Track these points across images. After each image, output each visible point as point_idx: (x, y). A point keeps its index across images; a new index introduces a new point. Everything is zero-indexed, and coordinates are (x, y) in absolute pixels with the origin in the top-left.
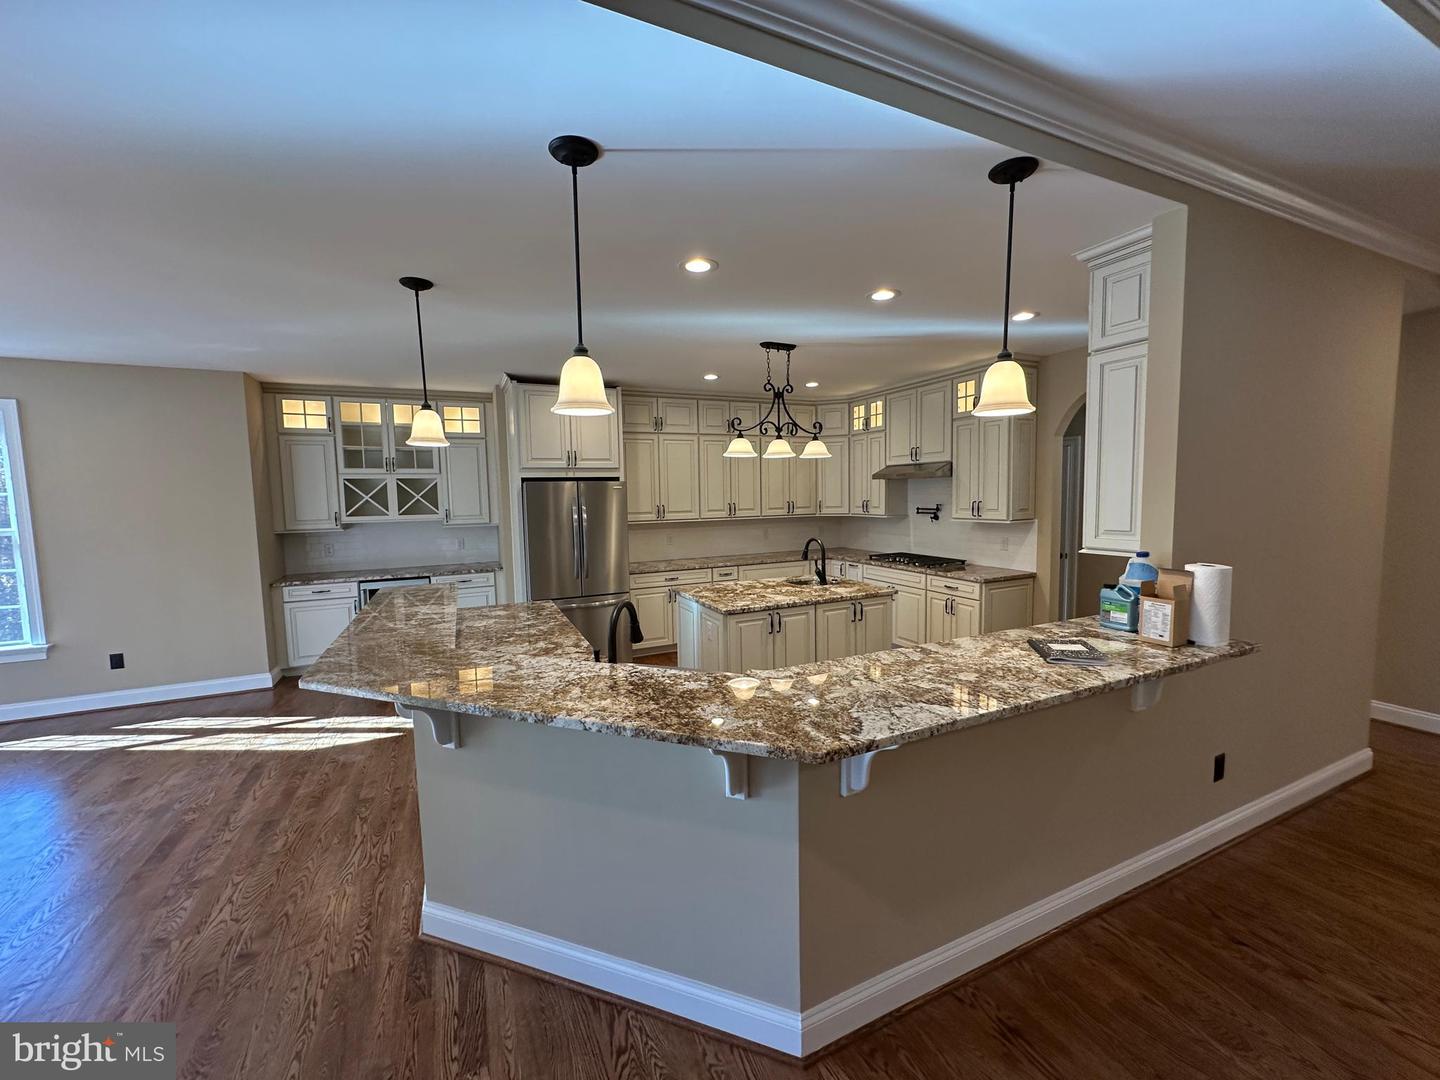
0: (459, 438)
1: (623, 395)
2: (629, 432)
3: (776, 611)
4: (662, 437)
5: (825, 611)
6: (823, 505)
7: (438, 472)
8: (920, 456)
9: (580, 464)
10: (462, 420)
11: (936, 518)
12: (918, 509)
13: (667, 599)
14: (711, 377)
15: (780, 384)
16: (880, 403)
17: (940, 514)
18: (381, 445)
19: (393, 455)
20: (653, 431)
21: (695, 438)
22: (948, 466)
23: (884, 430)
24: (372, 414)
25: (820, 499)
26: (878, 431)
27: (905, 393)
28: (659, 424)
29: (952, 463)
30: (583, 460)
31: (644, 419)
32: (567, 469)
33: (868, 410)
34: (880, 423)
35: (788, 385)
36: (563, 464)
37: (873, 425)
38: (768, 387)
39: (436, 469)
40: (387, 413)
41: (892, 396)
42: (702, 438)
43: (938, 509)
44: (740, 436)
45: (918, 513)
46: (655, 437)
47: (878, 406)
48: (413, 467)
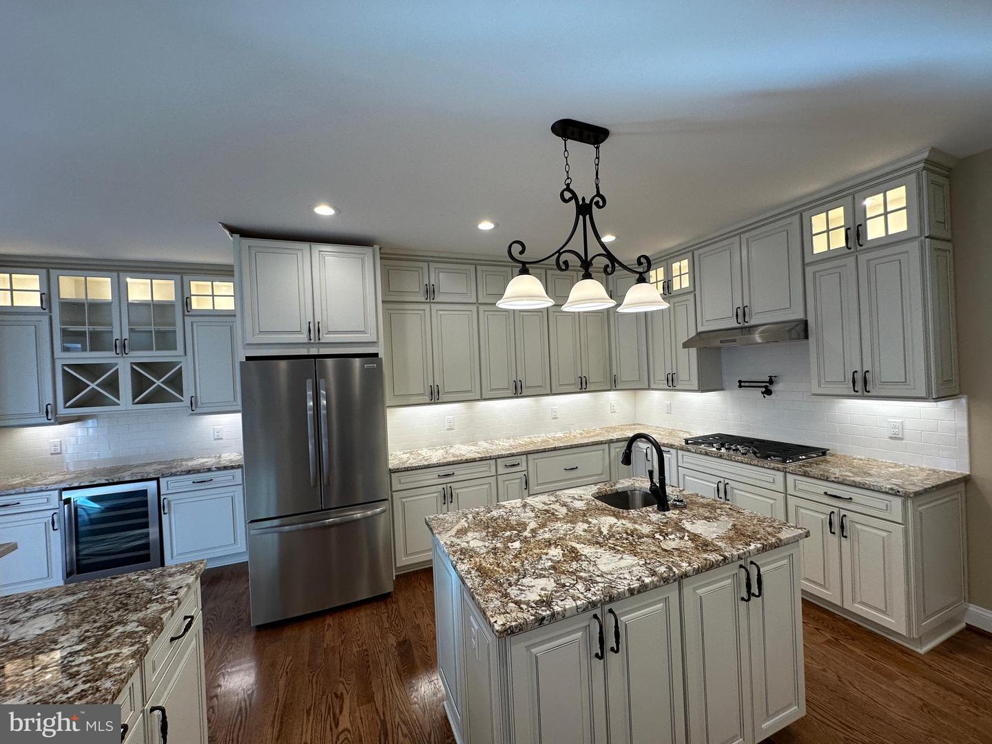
0: (209, 316)
1: (381, 258)
2: (392, 301)
3: (607, 607)
4: (435, 307)
5: (695, 589)
6: (618, 381)
7: (183, 354)
8: (751, 318)
9: (326, 338)
10: (213, 296)
11: (768, 392)
12: (740, 382)
13: (441, 500)
14: (486, 226)
15: (586, 192)
16: (685, 263)
17: (773, 388)
18: (111, 324)
19: (126, 335)
20: (424, 300)
21: (474, 308)
22: (802, 327)
23: (692, 291)
24: (102, 288)
25: (614, 373)
26: (683, 293)
27: (725, 242)
28: (430, 292)
29: (806, 323)
30: (329, 332)
31: (412, 285)
32: (308, 344)
33: (668, 272)
34: (686, 283)
35: (598, 194)
36: (303, 338)
37: (676, 287)
38: (567, 195)
39: (180, 351)
40: (120, 290)
41: (701, 251)
42: (482, 308)
43: (771, 382)
44: (524, 271)
45: (740, 386)
46: (427, 307)
47: (681, 267)
48: (152, 349)
